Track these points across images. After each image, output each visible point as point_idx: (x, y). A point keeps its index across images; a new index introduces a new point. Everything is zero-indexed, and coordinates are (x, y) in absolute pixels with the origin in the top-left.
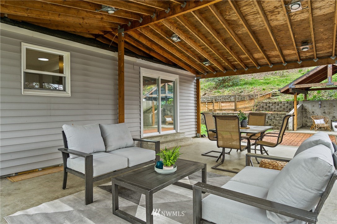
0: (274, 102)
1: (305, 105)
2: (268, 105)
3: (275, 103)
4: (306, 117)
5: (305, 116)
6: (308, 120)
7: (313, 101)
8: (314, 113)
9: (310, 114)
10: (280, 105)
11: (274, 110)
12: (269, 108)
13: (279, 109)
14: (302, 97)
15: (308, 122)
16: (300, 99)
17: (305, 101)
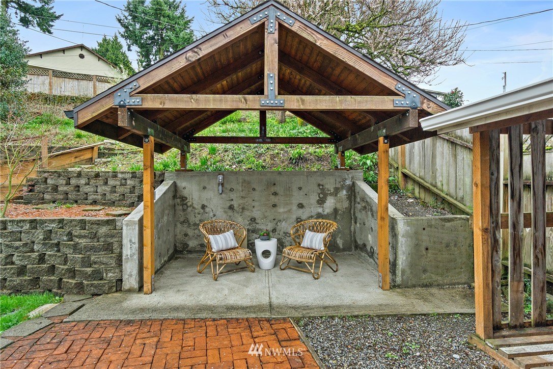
0: (93, 174)
1: (182, 184)
2: (73, 181)
3: (97, 175)
4: (186, 221)
5: (182, 219)
6: (191, 232)
7: (201, 174)
8: (207, 210)
9: (196, 211)
10: (111, 182)
11: (91, 197)
12: (78, 191)
13: (108, 196)
14: (174, 161)
15: (190, 239)
16: (168, 166)
17: (183, 171)
